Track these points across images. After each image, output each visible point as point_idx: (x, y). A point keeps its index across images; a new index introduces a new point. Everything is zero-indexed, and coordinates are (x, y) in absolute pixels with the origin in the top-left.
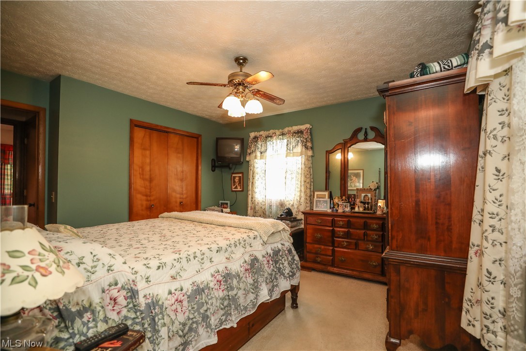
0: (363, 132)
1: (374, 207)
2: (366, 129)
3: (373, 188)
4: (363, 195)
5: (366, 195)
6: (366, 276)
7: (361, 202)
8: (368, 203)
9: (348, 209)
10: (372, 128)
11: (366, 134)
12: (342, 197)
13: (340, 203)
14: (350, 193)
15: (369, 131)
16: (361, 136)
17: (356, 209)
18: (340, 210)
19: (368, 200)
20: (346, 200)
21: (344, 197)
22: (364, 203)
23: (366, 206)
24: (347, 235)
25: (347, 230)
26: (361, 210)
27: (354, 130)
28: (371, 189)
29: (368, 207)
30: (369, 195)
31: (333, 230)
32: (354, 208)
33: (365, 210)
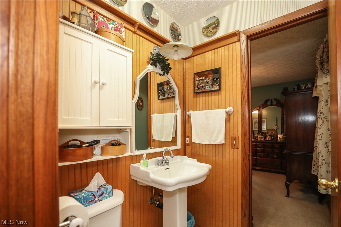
0: (270, 101)
1: (276, 138)
2: (272, 100)
3: (275, 129)
4: (270, 132)
5: (272, 132)
6: (273, 170)
7: (270, 136)
8: (273, 136)
9: (263, 139)
10: (275, 99)
11: (272, 102)
12: (259, 133)
13: (259, 136)
14: (263, 131)
15: (273, 100)
16: (269, 103)
17: (267, 139)
18: (259, 140)
19: (273, 134)
20: (261, 135)
21: (260, 133)
22: (271, 136)
23: (272, 137)
24: (263, 151)
25: (263, 149)
26: (270, 139)
27: (265, 100)
28: (274, 129)
29: (273, 138)
30: (274, 132)
31: (256, 149)
32: (266, 139)
33: (271, 139)
